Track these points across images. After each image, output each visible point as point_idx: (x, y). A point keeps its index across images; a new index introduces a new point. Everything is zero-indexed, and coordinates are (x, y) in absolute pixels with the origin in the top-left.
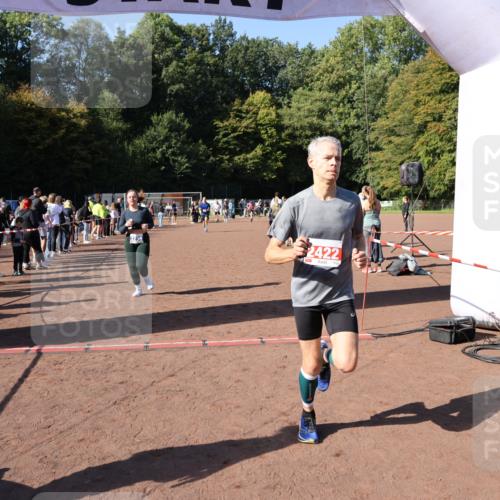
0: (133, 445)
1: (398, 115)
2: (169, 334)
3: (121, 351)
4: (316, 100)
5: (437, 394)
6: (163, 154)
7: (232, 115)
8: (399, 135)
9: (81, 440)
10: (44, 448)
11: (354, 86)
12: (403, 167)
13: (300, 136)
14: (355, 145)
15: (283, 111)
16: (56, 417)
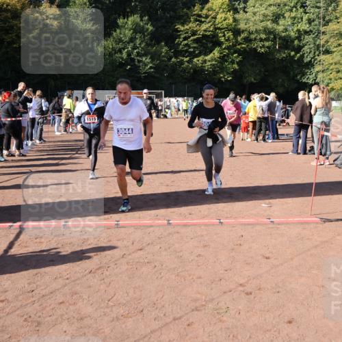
0: (107, 307)
4: (270, 5)
6: (129, 54)
7: (192, 20)
9: (61, 303)
10: (29, 309)
13: (255, 39)
14: (306, 49)
15: (240, 16)
16: (38, 283)
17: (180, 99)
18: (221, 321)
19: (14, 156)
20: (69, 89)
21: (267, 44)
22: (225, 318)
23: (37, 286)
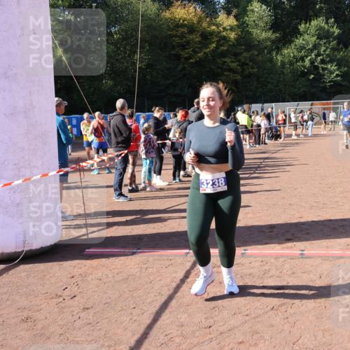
2: (324, 242)
3: (277, 257)
6: (312, 62)
9: (241, 343)
10: (206, 348)
16: (216, 318)
19: (191, 176)
23: (215, 321)
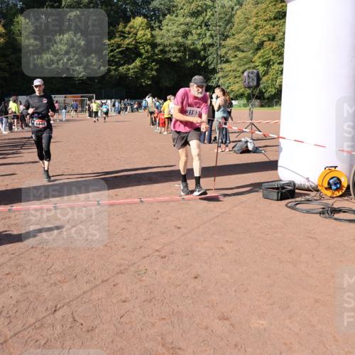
0: (46, 275)
1: (242, 37)
4: (181, 24)
5: (267, 235)
7: (117, 35)
8: (243, 51)
9: (7, 274)
11: (209, 14)
12: (246, 74)
13: (169, 51)
14: (210, 58)
15: (156, 32)
17: (109, 101)
18: (140, 281)
20: (14, 95)
21: (179, 55)
22: (144, 278)
